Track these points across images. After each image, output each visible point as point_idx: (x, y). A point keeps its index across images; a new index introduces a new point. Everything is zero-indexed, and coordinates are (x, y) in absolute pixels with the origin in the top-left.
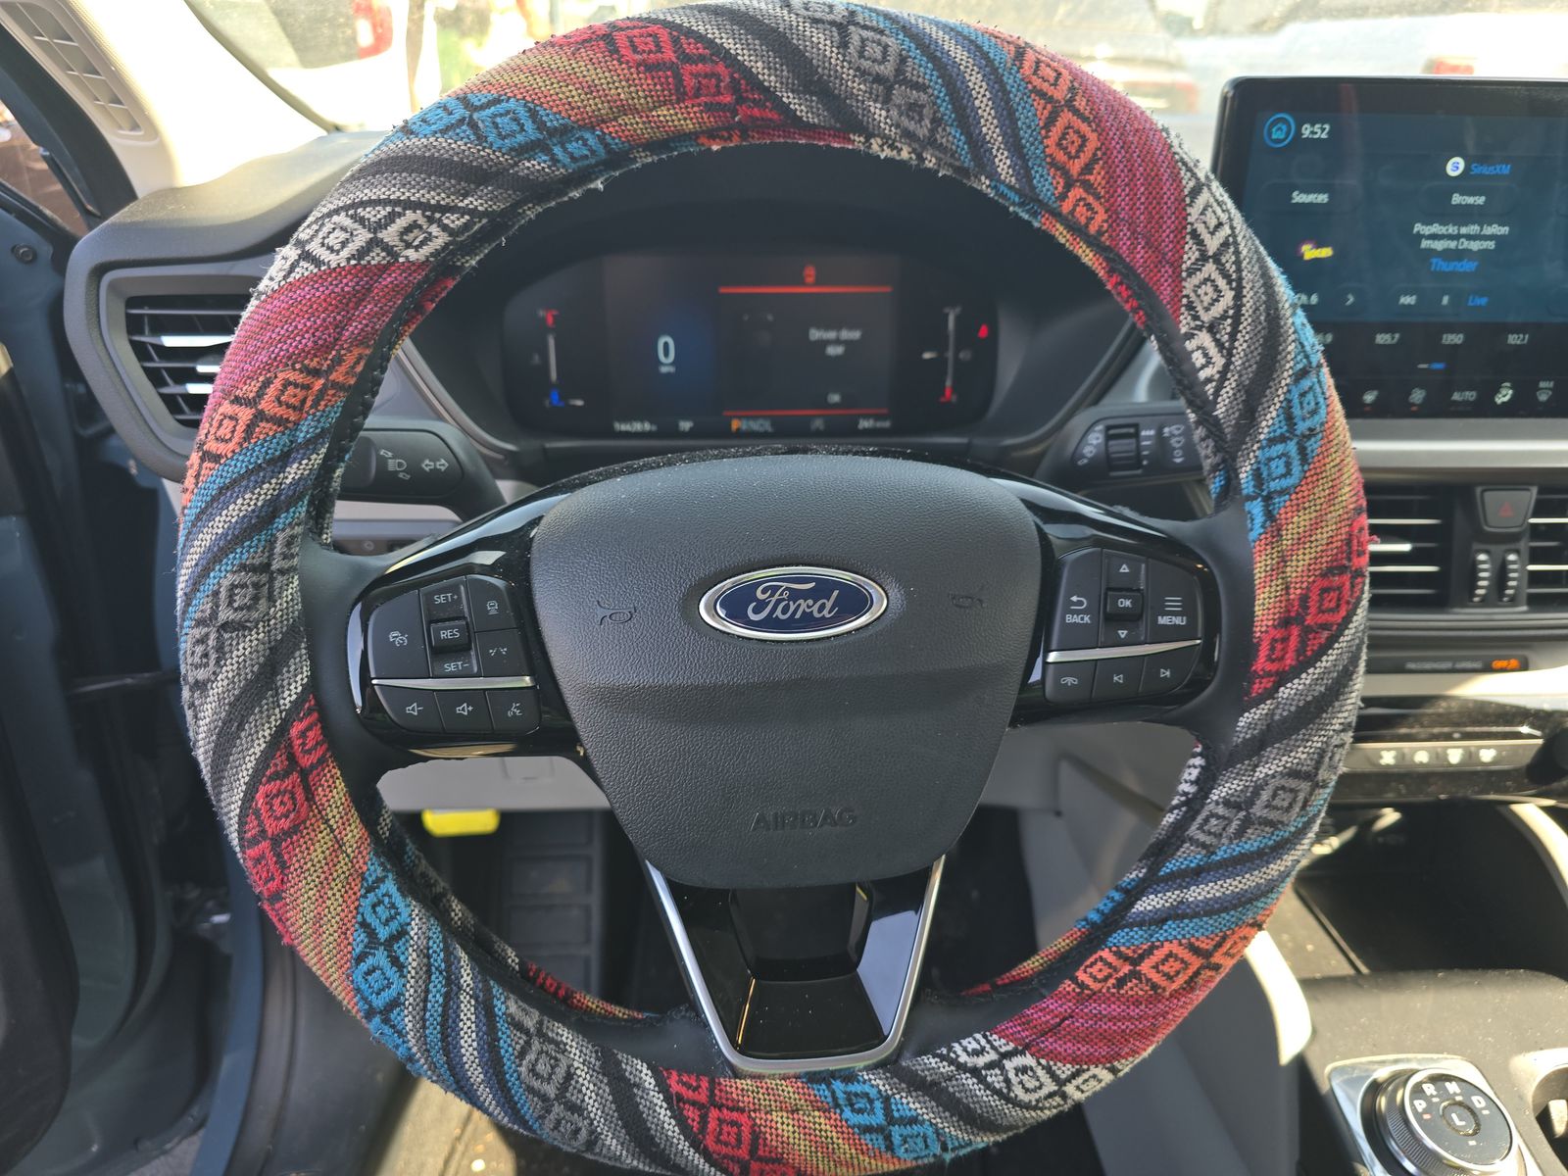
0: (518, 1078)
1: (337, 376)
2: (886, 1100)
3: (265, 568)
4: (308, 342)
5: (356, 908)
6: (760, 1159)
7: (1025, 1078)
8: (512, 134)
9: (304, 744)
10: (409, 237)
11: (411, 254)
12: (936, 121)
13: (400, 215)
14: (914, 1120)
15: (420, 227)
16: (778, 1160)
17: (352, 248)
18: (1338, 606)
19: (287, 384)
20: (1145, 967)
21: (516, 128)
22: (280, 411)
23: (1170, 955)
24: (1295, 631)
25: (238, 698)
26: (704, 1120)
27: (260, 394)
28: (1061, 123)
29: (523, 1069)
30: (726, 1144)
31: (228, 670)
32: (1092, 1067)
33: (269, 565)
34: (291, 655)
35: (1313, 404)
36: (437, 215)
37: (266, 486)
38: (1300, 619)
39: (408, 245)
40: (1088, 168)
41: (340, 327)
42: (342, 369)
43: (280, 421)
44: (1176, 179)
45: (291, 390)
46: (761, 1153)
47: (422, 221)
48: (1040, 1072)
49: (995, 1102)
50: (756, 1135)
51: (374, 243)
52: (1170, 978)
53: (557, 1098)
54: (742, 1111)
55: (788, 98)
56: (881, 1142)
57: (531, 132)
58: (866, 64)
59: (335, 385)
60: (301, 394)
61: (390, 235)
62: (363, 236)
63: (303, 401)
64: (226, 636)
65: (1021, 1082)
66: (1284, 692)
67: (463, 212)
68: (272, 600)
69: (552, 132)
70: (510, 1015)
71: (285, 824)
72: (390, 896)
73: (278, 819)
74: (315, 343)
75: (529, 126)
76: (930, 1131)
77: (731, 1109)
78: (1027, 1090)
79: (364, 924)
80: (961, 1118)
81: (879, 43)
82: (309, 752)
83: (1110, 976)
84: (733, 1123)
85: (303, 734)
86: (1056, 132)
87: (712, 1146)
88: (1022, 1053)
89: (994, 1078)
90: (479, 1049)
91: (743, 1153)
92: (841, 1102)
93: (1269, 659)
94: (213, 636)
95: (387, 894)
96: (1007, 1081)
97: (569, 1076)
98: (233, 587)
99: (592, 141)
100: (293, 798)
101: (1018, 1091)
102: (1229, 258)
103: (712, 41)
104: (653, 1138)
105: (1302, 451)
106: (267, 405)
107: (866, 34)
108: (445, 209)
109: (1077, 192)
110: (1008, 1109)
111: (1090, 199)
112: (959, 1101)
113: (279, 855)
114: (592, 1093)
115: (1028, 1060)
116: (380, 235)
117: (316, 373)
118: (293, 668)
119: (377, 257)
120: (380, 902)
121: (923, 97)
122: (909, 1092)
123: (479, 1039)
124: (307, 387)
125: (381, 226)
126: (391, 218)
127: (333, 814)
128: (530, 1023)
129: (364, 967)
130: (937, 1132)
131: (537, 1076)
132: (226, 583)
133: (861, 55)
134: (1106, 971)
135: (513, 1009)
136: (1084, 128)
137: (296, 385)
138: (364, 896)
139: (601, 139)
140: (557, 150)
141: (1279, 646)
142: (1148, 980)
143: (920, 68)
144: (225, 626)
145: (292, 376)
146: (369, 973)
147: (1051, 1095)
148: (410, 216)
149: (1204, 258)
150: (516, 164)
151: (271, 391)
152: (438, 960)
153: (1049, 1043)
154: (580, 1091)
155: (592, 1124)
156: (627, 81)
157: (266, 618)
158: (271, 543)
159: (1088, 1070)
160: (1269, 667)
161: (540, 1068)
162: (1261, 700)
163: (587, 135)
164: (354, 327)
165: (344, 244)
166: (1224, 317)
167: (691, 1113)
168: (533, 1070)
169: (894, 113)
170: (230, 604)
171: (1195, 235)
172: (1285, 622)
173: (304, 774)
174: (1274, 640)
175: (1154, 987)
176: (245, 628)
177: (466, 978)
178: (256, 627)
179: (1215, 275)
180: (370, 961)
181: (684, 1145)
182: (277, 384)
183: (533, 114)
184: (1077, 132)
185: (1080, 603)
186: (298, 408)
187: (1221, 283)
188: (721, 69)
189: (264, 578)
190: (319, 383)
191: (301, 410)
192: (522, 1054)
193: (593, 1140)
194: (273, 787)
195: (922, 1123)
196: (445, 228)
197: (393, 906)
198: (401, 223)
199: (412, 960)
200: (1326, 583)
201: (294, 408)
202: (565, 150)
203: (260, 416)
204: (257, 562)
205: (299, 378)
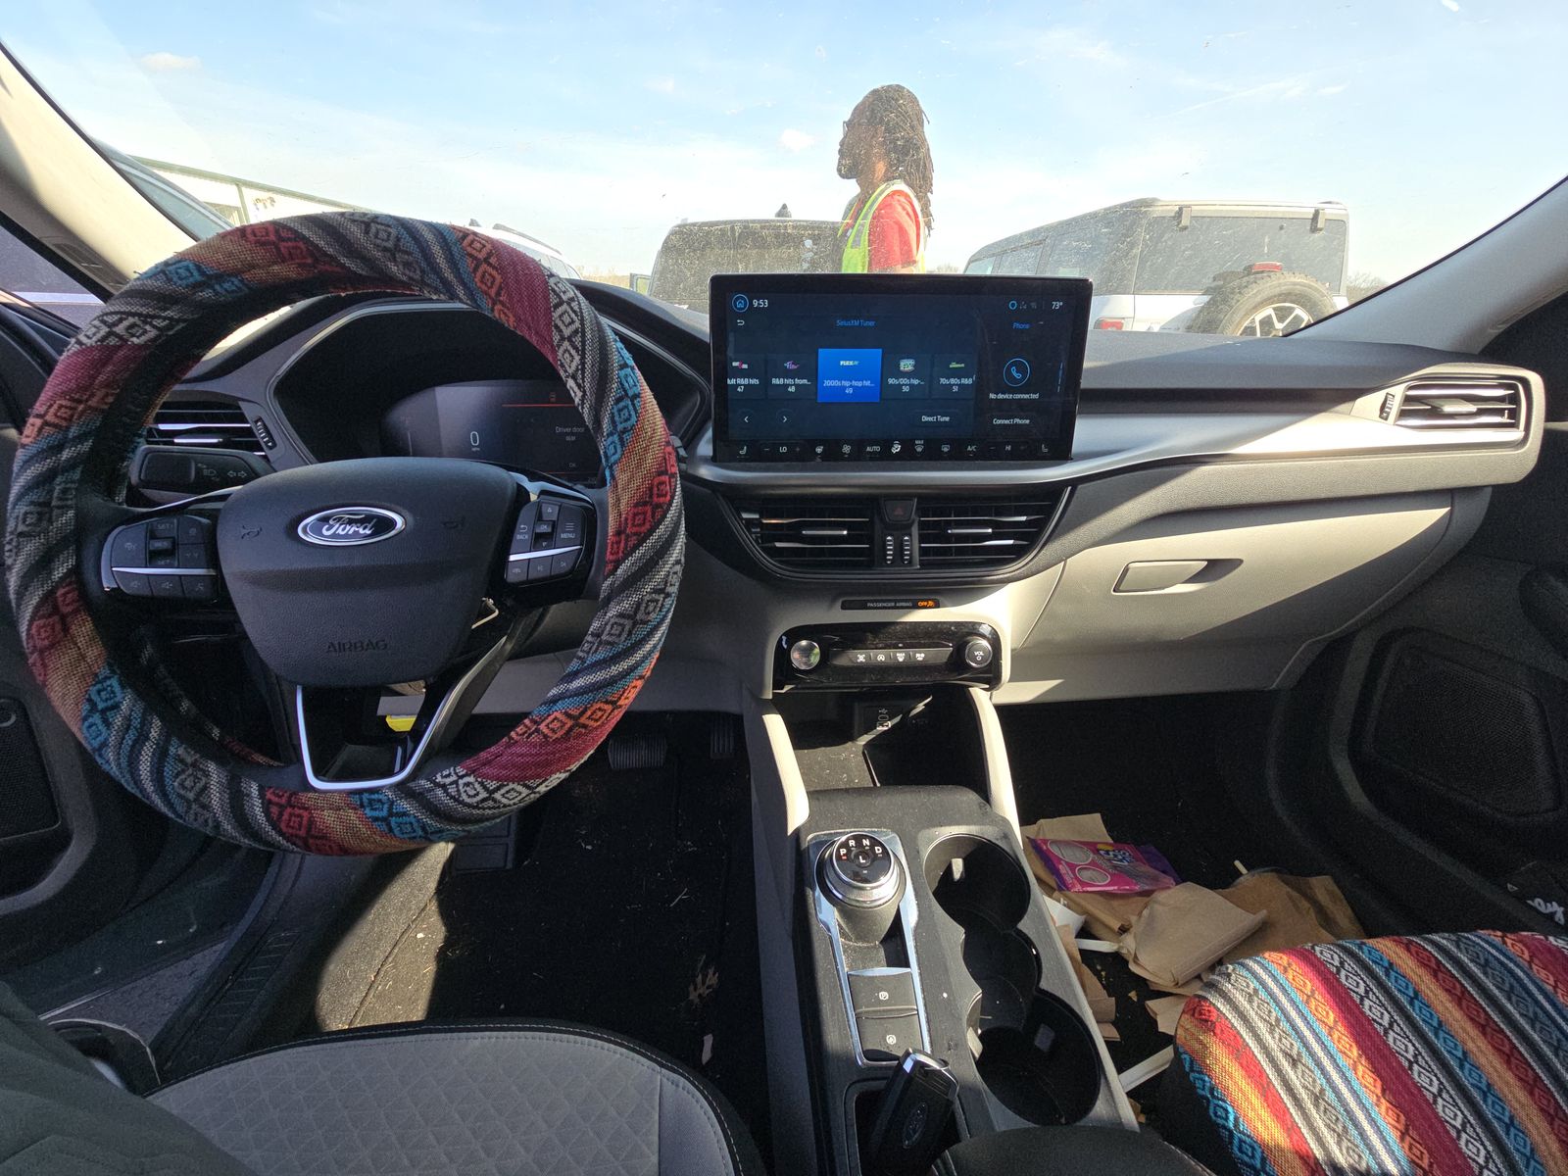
0: (173, 789)
1: (93, 402)
2: (392, 803)
3: (47, 504)
4: (73, 385)
5: (86, 691)
6: (313, 837)
7: (468, 789)
8: (186, 278)
9: (64, 601)
10: (133, 331)
11: (135, 340)
12: (423, 271)
13: (125, 319)
14: (404, 814)
15: (139, 326)
16: (324, 837)
17: (99, 336)
18: (644, 523)
19: (60, 407)
20: (542, 727)
21: (188, 274)
22: (57, 421)
23: (556, 718)
24: (623, 537)
25: (26, 573)
26: (281, 814)
27: (46, 412)
28: (481, 270)
29: (176, 784)
30: (293, 828)
31: (21, 559)
32: (511, 784)
33: (50, 503)
34: (61, 552)
35: (627, 415)
36: (149, 320)
37: (48, 460)
38: (624, 532)
39: (133, 335)
40: (498, 294)
41: (93, 378)
42: (95, 399)
43: (55, 426)
44: (546, 298)
45: (63, 410)
46: (313, 833)
47: (139, 323)
48: (477, 785)
49: (451, 803)
50: (311, 822)
51: (110, 334)
52: (553, 730)
53: (195, 800)
54: (306, 809)
55: (343, 260)
56: (384, 827)
57: (197, 277)
58: (378, 241)
59: (90, 407)
60: (69, 412)
61: (120, 329)
62: (104, 330)
63: (72, 416)
64: (21, 540)
65: (465, 791)
66: (619, 571)
67: (165, 318)
68: (50, 521)
69: (210, 277)
70: (179, 755)
71: (46, 642)
72: (112, 687)
73: (44, 639)
74: (78, 385)
75: (196, 273)
76: (413, 820)
77: (299, 808)
78: (469, 796)
79: (90, 700)
80: (432, 813)
81: (386, 231)
82: (68, 605)
83: (526, 732)
84: (299, 816)
85: (65, 595)
86: (479, 274)
87: (284, 829)
88: (469, 775)
89: (452, 790)
90: (151, 772)
91: (302, 833)
92: (365, 804)
93: (612, 554)
94: (15, 540)
95: (111, 686)
96: (458, 791)
97: (205, 788)
98: (26, 513)
99: (236, 282)
100: (53, 629)
101: (464, 797)
102: (577, 340)
103: (296, 231)
104: (250, 824)
105: (621, 440)
106: (49, 418)
107: (379, 227)
108: (154, 317)
109: (498, 307)
110: (460, 807)
111: (506, 311)
112: (431, 803)
113: (43, 660)
114: (216, 798)
115: (471, 779)
116: (114, 329)
117: (79, 402)
118: (61, 559)
119: (113, 341)
120: (104, 689)
121: (411, 259)
122: (406, 800)
123: (152, 766)
124: (74, 409)
125: (115, 324)
126: (121, 320)
127: (81, 641)
128: (189, 760)
129: (86, 724)
130: (418, 821)
131: (184, 788)
132: (22, 511)
133: (376, 237)
134: (525, 729)
135: (181, 751)
136: (494, 273)
137: (66, 407)
138: (94, 685)
139: (242, 281)
140: (217, 287)
141: (615, 546)
142: (543, 733)
143: (407, 243)
144: (21, 534)
145: (64, 403)
146: (90, 727)
147: (484, 800)
148: (131, 320)
149: (563, 339)
150: (194, 294)
151: (52, 410)
152: (136, 723)
153: (485, 770)
154: (209, 797)
155: (214, 816)
156: (250, 250)
157: (46, 532)
158: (51, 492)
159: (508, 785)
160: (611, 557)
161: (188, 783)
162: (608, 576)
163: (233, 279)
164: (101, 378)
165: (94, 334)
166: (577, 370)
167: (274, 810)
168: (182, 785)
169: (401, 267)
170: (24, 522)
171: (557, 327)
172: (618, 533)
173: (63, 618)
174: (613, 543)
175: (546, 736)
176: (31, 536)
177: (154, 734)
178: (39, 536)
179: (569, 348)
180: (91, 720)
181: (268, 828)
182: (55, 406)
183: (198, 268)
184: (490, 275)
185: (524, 528)
186: (70, 419)
187: (573, 352)
188: (301, 244)
189: (46, 509)
190: (81, 407)
191: (70, 420)
192: (178, 775)
193: (217, 826)
194: (41, 622)
195: (409, 816)
196: (154, 327)
197: (113, 692)
198: (126, 323)
199: (118, 721)
200: (636, 511)
201: (65, 419)
202: (222, 287)
203: (46, 423)
204: (41, 500)
205: (69, 404)
